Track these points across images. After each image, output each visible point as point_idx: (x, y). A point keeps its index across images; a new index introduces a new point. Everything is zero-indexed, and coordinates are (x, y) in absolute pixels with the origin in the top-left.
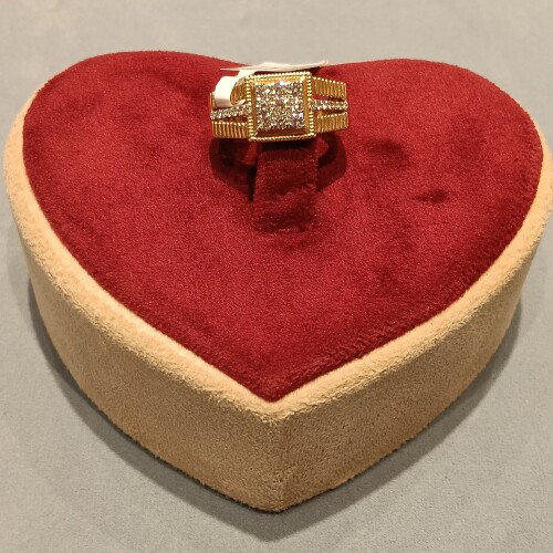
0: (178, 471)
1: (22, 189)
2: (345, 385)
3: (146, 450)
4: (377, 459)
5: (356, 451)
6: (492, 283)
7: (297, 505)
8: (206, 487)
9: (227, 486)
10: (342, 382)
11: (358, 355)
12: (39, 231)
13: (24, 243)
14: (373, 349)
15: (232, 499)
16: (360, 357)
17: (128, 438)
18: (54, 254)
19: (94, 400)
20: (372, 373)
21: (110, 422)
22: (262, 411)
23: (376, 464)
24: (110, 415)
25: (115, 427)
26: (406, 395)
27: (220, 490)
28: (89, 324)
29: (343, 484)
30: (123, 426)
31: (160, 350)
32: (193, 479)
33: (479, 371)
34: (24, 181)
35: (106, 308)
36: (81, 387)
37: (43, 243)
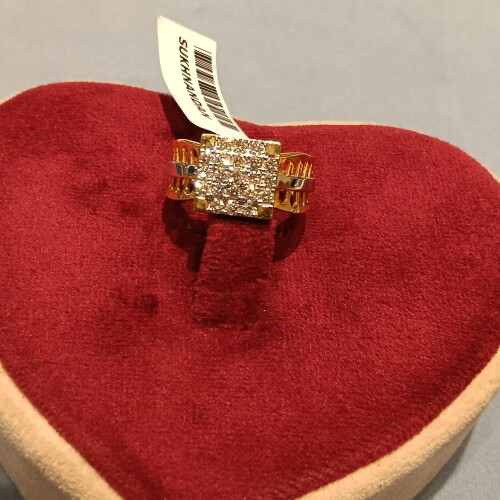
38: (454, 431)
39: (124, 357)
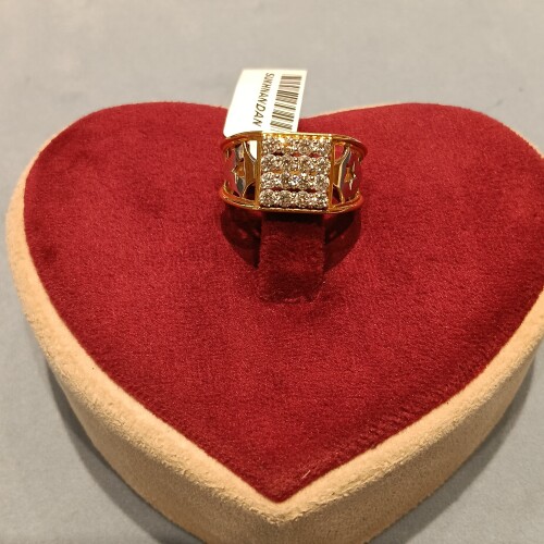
1: (22, 258)
2: (357, 480)
4: (394, 521)
10: (353, 477)
11: (373, 444)
12: (39, 305)
14: (387, 438)
16: (375, 447)
18: (52, 331)
20: (386, 464)
22: (268, 512)
23: (392, 525)
26: (424, 471)
31: (159, 440)
34: (24, 249)
35: (105, 392)
37: (41, 320)
38: (515, 365)
39: (204, 340)
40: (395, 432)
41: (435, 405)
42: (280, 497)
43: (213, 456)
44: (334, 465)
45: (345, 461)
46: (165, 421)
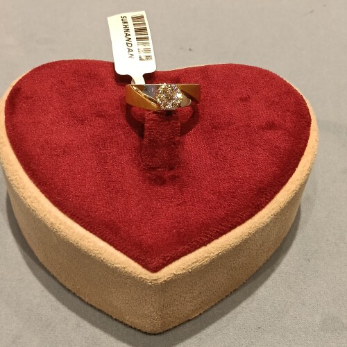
0: (99, 310)
1: (5, 145)
2: (196, 262)
3: (80, 298)
4: (217, 301)
5: (204, 298)
6: (282, 200)
7: (170, 330)
8: (116, 320)
9: (129, 319)
10: (195, 260)
11: (204, 244)
12: (16, 171)
13: (6, 178)
14: (213, 240)
15: (131, 327)
16: (206, 245)
17: (69, 291)
18: (25, 185)
19: (48, 268)
20: (212, 254)
21: (58, 282)
22: (148, 278)
23: (216, 304)
24: (58, 277)
25: (61, 284)
26: (233, 265)
27: (124, 322)
28: (46, 226)
29: (196, 317)
30: (66, 284)
31: (88, 242)
32: (108, 315)
33: (276, 248)
34: (6, 140)
35: (57, 218)
36: (41, 261)
37: (18, 179)
38: (282, 205)
40: (217, 237)
41: (239, 224)
42: (155, 270)
43: (118, 250)
44: (184, 254)
45: (190, 252)
46: (91, 232)
